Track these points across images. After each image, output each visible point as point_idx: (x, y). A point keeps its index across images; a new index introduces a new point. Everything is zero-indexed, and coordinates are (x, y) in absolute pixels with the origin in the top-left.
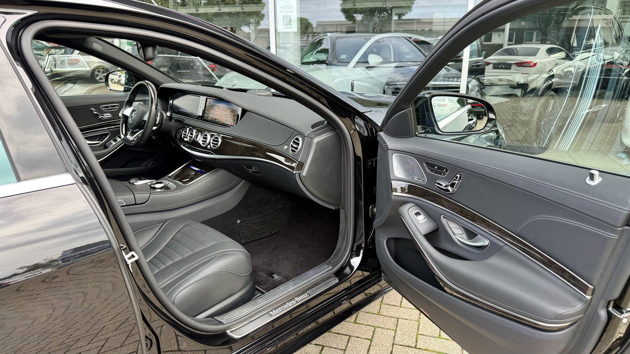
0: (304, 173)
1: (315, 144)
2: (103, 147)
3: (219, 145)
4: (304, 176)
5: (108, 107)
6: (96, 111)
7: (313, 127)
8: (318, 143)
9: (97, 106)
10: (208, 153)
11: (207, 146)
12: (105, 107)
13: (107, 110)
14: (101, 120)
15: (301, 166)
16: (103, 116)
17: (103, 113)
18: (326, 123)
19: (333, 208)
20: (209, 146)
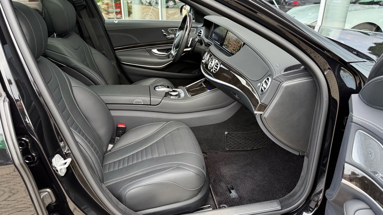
0: (267, 114)
1: (283, 89)
2: (167, 58)
3: (217, 70)
4: (265, 118)
5: (173, 30)
6: (165, 32)
7: (286, 70)
8: (287, 87)
9: (166, 29)
10: (210, 75)
11: (211, 69)
12: (171, 30)
13: (172, 32)
14: (168, 39)
15: (263, 107)
16: (169, 36)
17: (169, 34)
18: (303, 67)
19: (297, 154)
20: (212, 70)
